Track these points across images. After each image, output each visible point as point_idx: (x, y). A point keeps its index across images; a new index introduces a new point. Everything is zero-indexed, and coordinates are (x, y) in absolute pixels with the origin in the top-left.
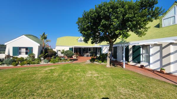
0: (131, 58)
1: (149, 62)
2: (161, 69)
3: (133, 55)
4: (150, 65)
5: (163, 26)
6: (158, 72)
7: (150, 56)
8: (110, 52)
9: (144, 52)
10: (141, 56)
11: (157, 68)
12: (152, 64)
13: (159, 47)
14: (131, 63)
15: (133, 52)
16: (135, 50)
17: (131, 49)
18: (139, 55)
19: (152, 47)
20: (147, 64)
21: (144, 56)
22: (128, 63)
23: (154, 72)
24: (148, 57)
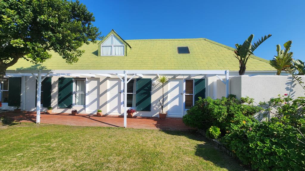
1: (84, 105)
2: (98, 112)
3: (59, 95)
4: (86, 109)
5: (101, 55)
6: (95, 116)
7: (86, 95)
9: (78, 89)
10: (74, 96)
11: (94, 111)
12: (88, 106)
13: (97, 81)
15: (60, 90)
16: (63, 85)
18: (71, 94)
19: (88, 82)
20: (82, 107)
21: (77, 95)
22: (49, 111)
23: (91, 117)
24: (83, 96)
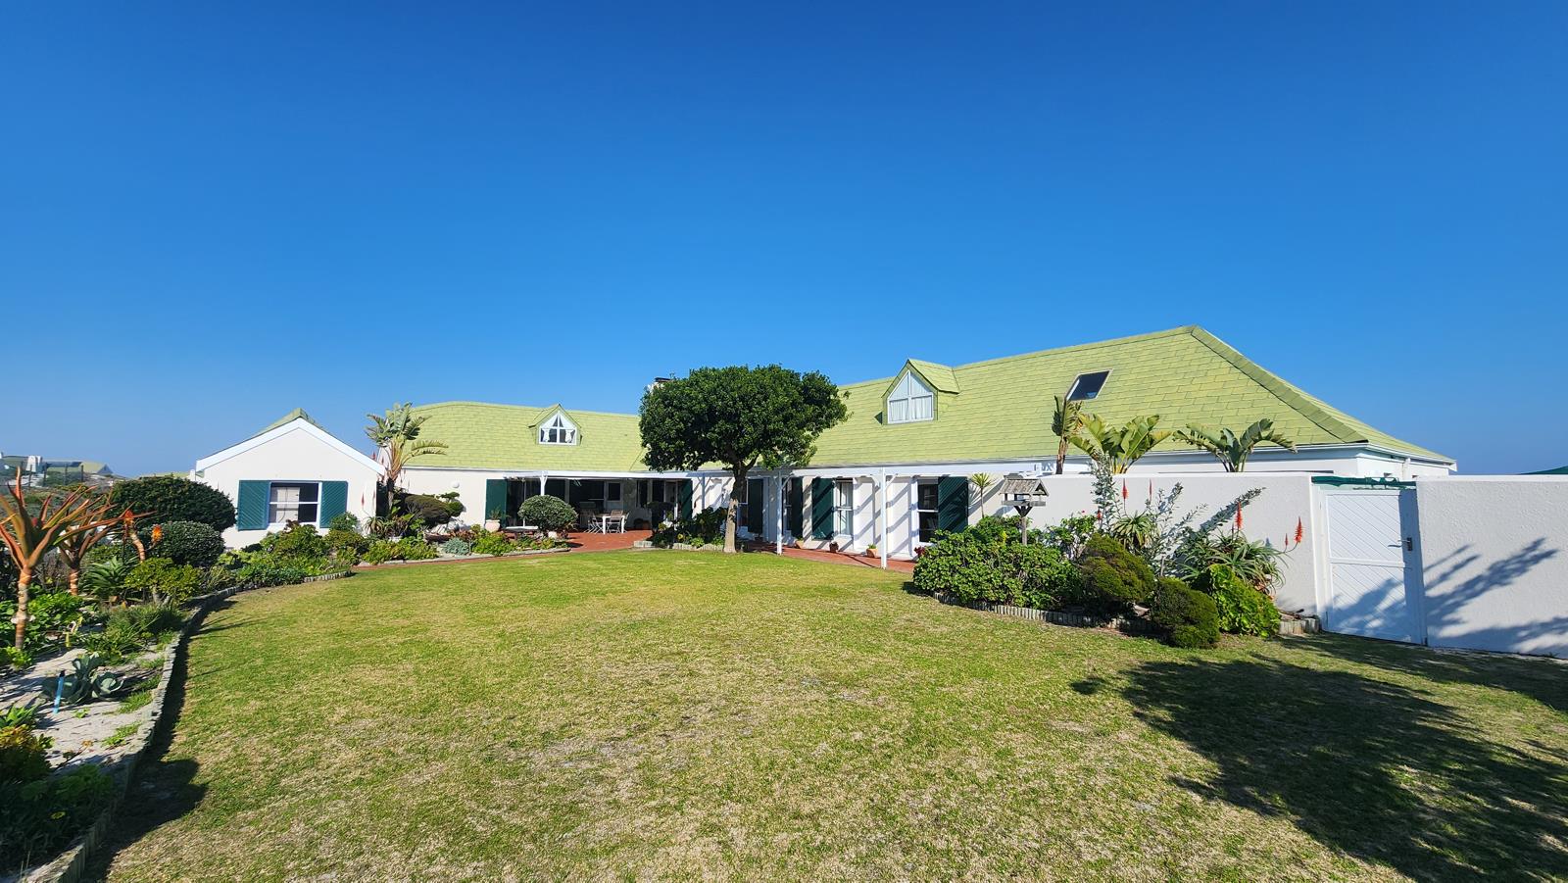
0: (808, 526)
1: (852, 533)
2: (872, 549)
3: (814, 512)
4: (854, 542)
5: (888, 422)
7: (855, 513)
8: (736, 503)
9: (843, 503)
10: (836, 514)
11: (865, 547)
12: (857, 537)
14: (811, 543)
15: (815, 501)
16: (819, 493)
17: (808, 488)
18: (831, 511)
19: (858, 486)
20: (848, 538)
21: (843, 513)
22: (800, 543)
23: (860, 560)
24: (850, 517)
